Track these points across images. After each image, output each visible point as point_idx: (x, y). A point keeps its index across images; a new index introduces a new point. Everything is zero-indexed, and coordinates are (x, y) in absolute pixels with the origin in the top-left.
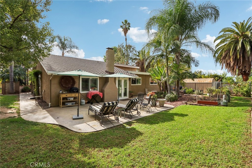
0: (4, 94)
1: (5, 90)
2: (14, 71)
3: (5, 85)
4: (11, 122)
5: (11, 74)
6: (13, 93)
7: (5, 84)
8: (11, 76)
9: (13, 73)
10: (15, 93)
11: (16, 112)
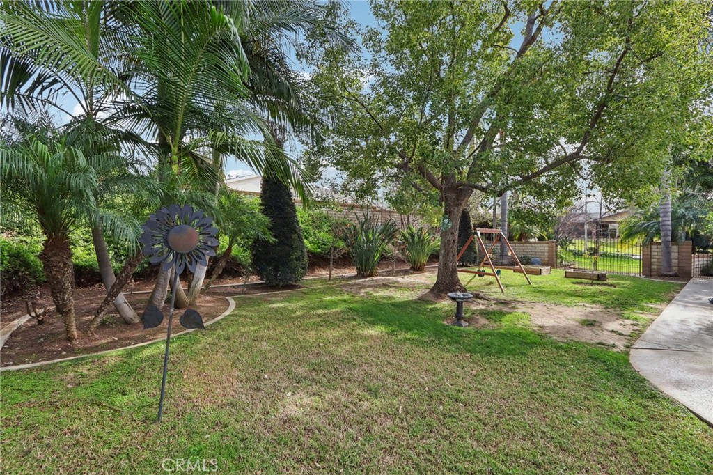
0: (647, 276)
1: (651, 264)
2: (674, 213)
3: (651, 252)
4: (591, 358)
5: (663, 221)
6: (670, 276)
7: (651, 249)
8: (663, 225)
9: (670, 219)
10: (675, 276)
11: (629, 334)
